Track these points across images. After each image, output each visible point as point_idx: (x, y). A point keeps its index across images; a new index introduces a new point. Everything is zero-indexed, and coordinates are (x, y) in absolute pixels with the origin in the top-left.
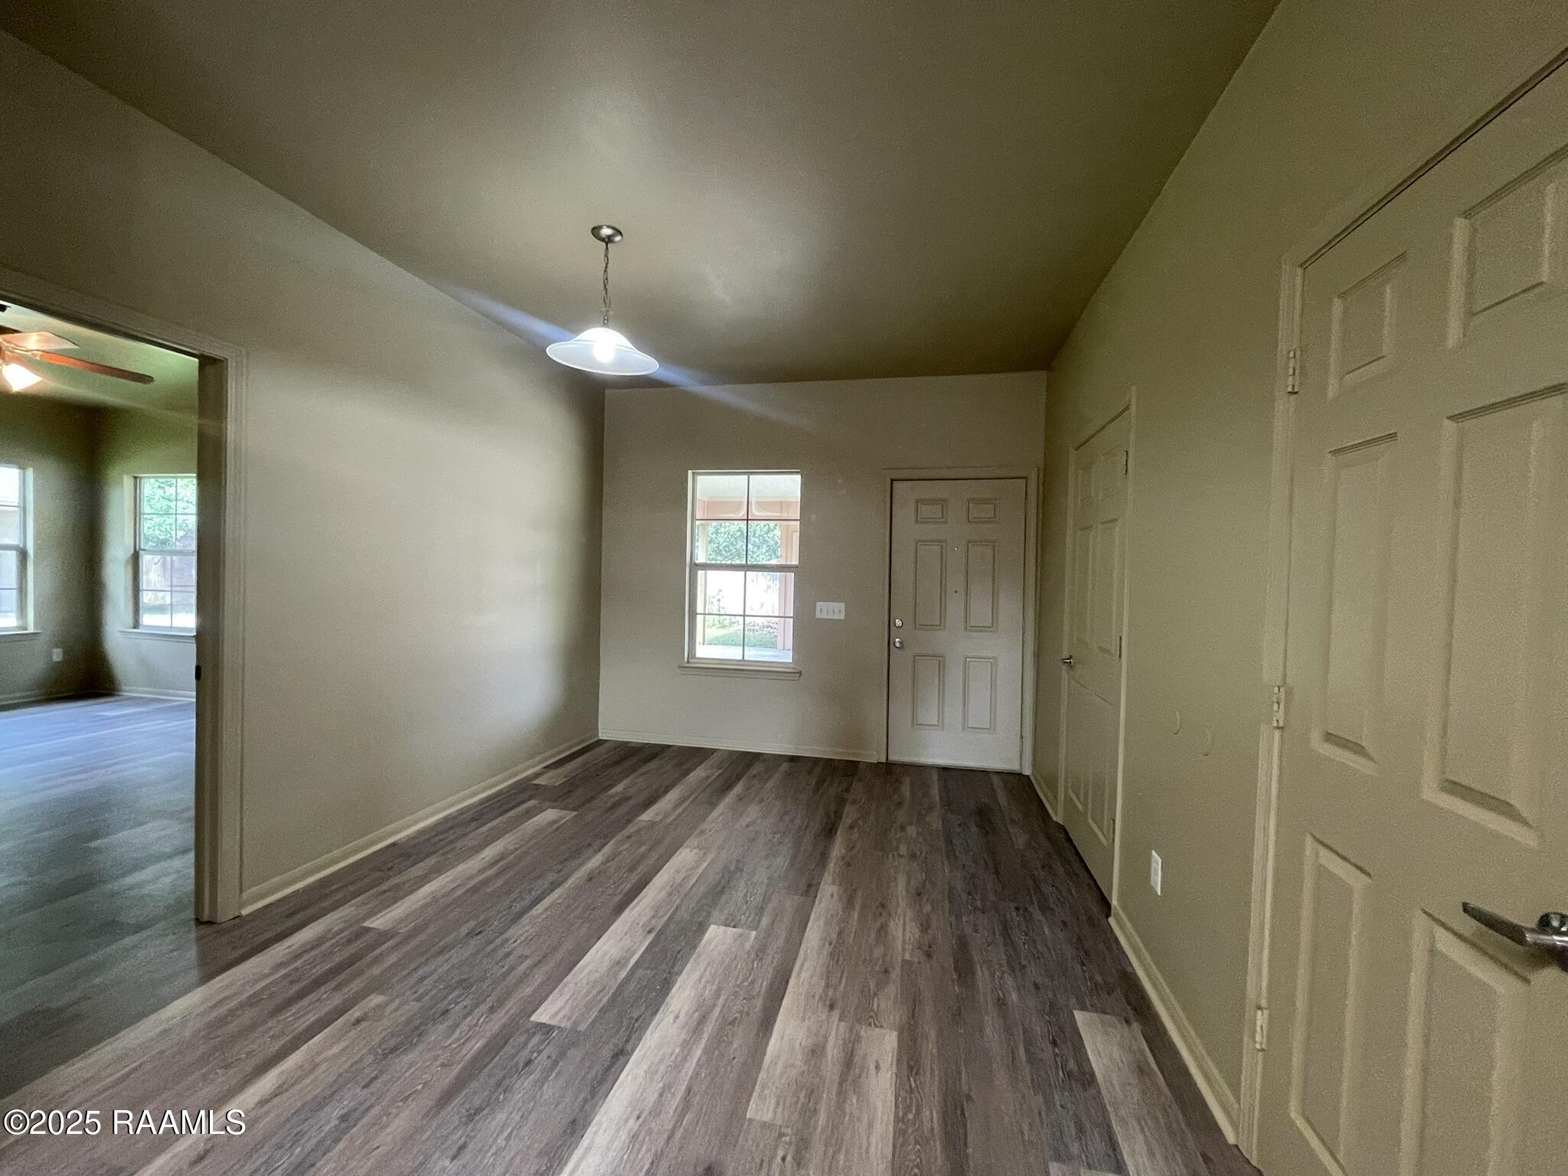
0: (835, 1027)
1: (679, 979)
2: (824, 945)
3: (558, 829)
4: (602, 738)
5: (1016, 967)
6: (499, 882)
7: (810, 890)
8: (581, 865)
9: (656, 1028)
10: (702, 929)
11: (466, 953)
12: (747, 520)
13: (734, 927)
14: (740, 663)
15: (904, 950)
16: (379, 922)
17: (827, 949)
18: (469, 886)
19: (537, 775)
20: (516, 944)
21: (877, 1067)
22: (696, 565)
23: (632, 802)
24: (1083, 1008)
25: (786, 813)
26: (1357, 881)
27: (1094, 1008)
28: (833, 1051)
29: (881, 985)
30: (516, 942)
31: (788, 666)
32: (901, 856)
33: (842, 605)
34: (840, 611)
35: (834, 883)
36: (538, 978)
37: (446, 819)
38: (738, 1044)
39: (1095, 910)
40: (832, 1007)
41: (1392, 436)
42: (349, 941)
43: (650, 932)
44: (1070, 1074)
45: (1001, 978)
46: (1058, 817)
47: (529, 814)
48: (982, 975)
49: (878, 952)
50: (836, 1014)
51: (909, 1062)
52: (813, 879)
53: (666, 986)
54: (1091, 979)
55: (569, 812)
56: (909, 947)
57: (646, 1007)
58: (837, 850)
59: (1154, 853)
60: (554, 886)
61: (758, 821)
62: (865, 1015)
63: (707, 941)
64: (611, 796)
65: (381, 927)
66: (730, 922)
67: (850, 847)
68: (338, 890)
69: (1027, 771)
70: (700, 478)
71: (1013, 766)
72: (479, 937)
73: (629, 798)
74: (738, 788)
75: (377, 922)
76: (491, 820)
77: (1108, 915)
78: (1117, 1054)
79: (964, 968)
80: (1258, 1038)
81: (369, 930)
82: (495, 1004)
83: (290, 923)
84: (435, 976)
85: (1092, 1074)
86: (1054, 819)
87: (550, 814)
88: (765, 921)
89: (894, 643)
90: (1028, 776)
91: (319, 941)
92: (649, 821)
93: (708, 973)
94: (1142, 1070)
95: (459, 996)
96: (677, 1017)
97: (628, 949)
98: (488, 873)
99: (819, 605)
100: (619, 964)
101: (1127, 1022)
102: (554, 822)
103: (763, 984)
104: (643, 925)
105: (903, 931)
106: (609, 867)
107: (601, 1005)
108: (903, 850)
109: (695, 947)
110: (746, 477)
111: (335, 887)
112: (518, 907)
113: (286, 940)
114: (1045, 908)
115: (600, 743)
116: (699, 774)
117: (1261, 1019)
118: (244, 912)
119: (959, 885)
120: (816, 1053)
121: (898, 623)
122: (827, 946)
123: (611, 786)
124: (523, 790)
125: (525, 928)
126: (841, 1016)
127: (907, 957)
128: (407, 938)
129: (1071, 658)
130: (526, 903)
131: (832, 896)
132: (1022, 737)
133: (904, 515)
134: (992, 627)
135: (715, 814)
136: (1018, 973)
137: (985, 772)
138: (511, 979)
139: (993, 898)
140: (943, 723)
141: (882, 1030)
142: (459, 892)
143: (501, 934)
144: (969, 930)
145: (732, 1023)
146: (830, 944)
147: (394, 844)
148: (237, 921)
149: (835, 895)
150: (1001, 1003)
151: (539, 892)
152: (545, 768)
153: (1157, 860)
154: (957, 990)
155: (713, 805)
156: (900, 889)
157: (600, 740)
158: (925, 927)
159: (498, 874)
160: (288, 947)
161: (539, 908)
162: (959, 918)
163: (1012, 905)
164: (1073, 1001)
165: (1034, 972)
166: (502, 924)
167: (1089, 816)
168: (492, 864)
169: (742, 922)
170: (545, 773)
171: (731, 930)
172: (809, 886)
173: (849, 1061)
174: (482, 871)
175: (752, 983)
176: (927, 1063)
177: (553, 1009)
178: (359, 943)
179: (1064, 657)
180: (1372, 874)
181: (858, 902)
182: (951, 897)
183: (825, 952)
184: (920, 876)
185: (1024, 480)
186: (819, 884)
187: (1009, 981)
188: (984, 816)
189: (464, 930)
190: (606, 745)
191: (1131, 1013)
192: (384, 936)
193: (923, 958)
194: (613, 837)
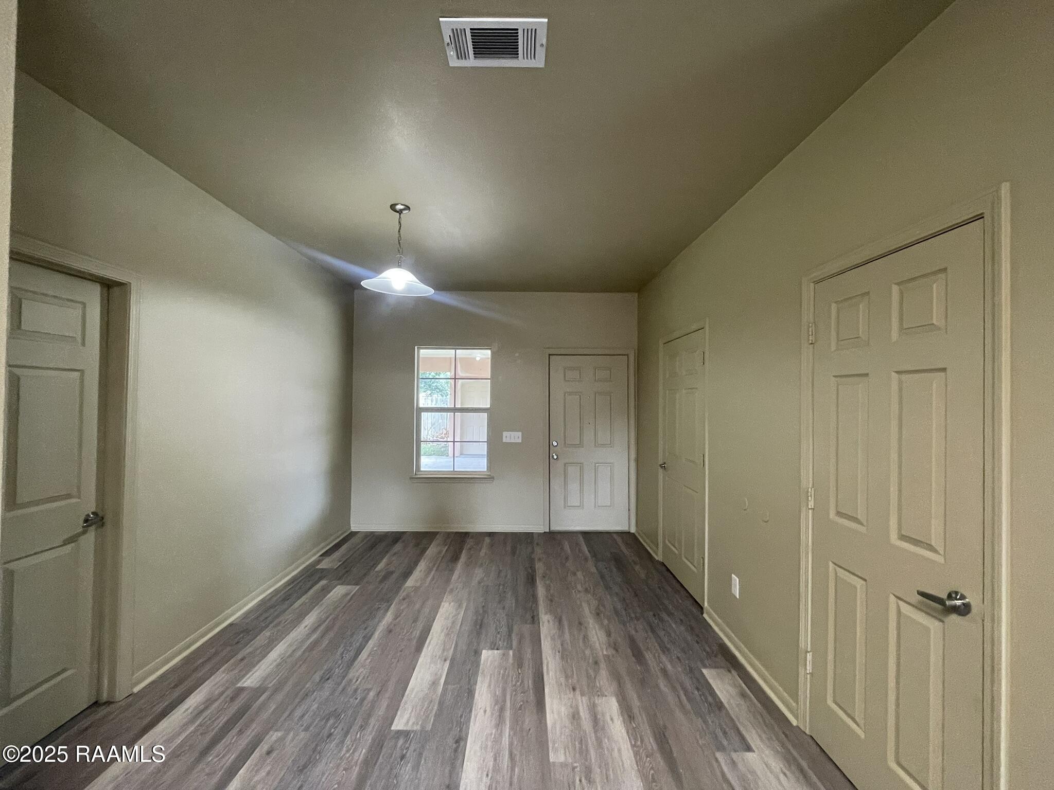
0: (580, 701)
1: (477, 687)
2: (555, 653)
3: (352, 597)
4: (353, 530)
5: (665, 650)
6: (325, 642)
7: (534, 619)
8: (380, 621)
9: (476, 720)
10: (477, 653)
11: (326, 693)
12: (455, 379)
13: (497, 649)
14: (452, 473)
15: (602, 649)
16: (250, 681)
17: (558, 656)
18: (304, 648)
19: (318, 562)
20: (358, 682)
21: (612, 719)
22: (420, 408)
23: (395, 576)
24: (705, 667)
25: (500, 571)
26: (859, 583)
27: (711, 667)
28: (584, 714)
29: (597, 672)
30: (357, 680)
31: (485, 473)
32: (579, 591)
33: (520, 434)
34: (518, 438)
35: (546, 613)
36: (384, 703)
37: (263, 602)
38: (529, 720)
39: (695, 610)
40: (574, 689)
41: (867, 375)
42: (233, 699)
43: (445, 660)
44: (710, 704)
45: (659, 656)
46: (659, 557)
47: (326, 590)
48: (648, 656)
49: (588, 652)
50: (578, 692)
51: (628, 714)
52: (533, 613)
53: (471, 693)
54: (705, 650)
55: (354, 587)
56: (604, 647)
57: (464, 708)
58: (541, 591)
59: (733, 575)
60: (367, 639)
61: (485, 579)
62: (593, 691)
63: (484, 661)
64: (379, 572)
65: (252, 685)
66: (494, 647)
67: (548, 588)
68: (203, 664)
69: (633, 530)
70: (422, 351)
71: (625, 528)
72: (329, 681)
73: (392, 573)
74: (463, 557)
75: (249, 681)
76: (299, 598)
77: (702, 614)
78: (731, 689)
79: (638, 655)
80: (808, 668)
81: (242, 689)
82: (363, 724)
83: (176, 693)
84: (310, 713)
85: (721, 702)
86: (657, 559)
87: (339, 591)
88: (515, 643)
89: (553, 456)
90: (633, 533)
91: (208, 703)
92: (413, 587)
93: (493, 681)
94: (743, 695)
95: (334, 723)
96: (485, 711)
97: (436, 674)
98: (315, 636)
99: (505, 434)
100: (434, 683)
101: (729, 671)
102: (347, 594)
103: (529, 683)
104: (439, 657)
105: (597, 636)
106: (400, 621)
107: (434, 712)
108: (579, 587)
109: (478, 666)
110: (454, 351)
111: (201, 661)
112: (347, 657)
113: (180, 706)
114: (670, 614)
115: (353, 534)
116: (432, 551)
117: (809, 656)
118: (136, 690)
119: (619, 606)
120: (575, 716)
121: (555, 444)
122: (557, 653)
123: (375, 565)
124: (312, 575)
125: (359, 671)
126: (581, 693)
127: (605, 653)
128: (276, 690)
129: (665, 463)
130: (352, 653)
131: (549, 621)
132: (629, 510)
133: (557, 377)
134: (611, 445)
135: (455, 577)
136: (667, 653)
137: (608, 533)
138: (366, 705)
139: (638, 610)
140: (583, 505)
141: (607, 698)
142: (299, 653)
143: (344, 677)
144: (633, 632)
145: (520, 708)
146: (559, 652)
147: (231, 625)
148: (131, 699)
149: (551, 621)
150: (664, 671)
151: (358, 644)
152: (321, 556)
153: (735, 580)
154: (639, 668)
155: (452, 571)
156: (587, 612)
157: (352, 532)
158: (609, 634)
159: (323, 636)
160: (185, 712)
161: (364, 654)
162: (624, 625)
163: (651, 613)
164: (699, 664)
165: (676, 652)
166: (342, 670)
167: (683, 556)
168: (314, 630)
169: (501, 646)
170: (323, 560)
171: (496, 651)
172: (533, 617)
173: (595, 720)
174: (309, 636)
175: (522, 681)
176: (636, 711)
177: (404, 720)
178: (240, 699)
179: (660, 463)
180: (868, 580)
181: (565, 623)
182: (616, 612)
183: (557, 657)
184: (594, 603)
185: (626, 356)
186: (538, 615)
187: (664, 658)
188: (618, 561)
189: (317, 677)
190: (358, 535)
191: (729, 665)
192: (258, 691)
193: (614, 652)
194: (394, 599)
